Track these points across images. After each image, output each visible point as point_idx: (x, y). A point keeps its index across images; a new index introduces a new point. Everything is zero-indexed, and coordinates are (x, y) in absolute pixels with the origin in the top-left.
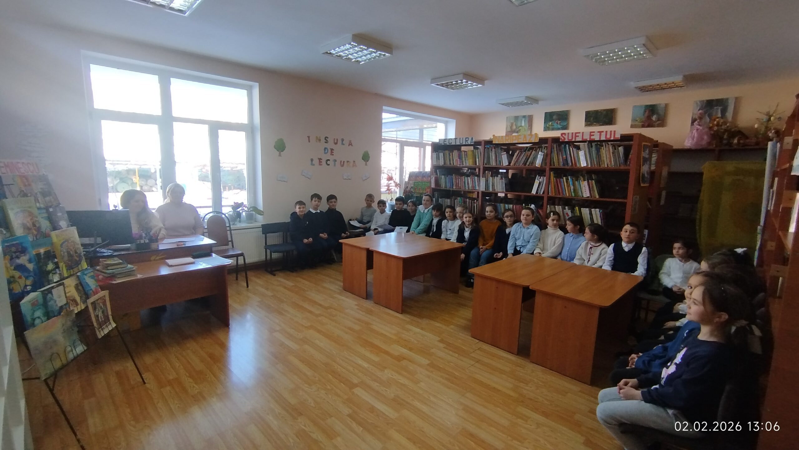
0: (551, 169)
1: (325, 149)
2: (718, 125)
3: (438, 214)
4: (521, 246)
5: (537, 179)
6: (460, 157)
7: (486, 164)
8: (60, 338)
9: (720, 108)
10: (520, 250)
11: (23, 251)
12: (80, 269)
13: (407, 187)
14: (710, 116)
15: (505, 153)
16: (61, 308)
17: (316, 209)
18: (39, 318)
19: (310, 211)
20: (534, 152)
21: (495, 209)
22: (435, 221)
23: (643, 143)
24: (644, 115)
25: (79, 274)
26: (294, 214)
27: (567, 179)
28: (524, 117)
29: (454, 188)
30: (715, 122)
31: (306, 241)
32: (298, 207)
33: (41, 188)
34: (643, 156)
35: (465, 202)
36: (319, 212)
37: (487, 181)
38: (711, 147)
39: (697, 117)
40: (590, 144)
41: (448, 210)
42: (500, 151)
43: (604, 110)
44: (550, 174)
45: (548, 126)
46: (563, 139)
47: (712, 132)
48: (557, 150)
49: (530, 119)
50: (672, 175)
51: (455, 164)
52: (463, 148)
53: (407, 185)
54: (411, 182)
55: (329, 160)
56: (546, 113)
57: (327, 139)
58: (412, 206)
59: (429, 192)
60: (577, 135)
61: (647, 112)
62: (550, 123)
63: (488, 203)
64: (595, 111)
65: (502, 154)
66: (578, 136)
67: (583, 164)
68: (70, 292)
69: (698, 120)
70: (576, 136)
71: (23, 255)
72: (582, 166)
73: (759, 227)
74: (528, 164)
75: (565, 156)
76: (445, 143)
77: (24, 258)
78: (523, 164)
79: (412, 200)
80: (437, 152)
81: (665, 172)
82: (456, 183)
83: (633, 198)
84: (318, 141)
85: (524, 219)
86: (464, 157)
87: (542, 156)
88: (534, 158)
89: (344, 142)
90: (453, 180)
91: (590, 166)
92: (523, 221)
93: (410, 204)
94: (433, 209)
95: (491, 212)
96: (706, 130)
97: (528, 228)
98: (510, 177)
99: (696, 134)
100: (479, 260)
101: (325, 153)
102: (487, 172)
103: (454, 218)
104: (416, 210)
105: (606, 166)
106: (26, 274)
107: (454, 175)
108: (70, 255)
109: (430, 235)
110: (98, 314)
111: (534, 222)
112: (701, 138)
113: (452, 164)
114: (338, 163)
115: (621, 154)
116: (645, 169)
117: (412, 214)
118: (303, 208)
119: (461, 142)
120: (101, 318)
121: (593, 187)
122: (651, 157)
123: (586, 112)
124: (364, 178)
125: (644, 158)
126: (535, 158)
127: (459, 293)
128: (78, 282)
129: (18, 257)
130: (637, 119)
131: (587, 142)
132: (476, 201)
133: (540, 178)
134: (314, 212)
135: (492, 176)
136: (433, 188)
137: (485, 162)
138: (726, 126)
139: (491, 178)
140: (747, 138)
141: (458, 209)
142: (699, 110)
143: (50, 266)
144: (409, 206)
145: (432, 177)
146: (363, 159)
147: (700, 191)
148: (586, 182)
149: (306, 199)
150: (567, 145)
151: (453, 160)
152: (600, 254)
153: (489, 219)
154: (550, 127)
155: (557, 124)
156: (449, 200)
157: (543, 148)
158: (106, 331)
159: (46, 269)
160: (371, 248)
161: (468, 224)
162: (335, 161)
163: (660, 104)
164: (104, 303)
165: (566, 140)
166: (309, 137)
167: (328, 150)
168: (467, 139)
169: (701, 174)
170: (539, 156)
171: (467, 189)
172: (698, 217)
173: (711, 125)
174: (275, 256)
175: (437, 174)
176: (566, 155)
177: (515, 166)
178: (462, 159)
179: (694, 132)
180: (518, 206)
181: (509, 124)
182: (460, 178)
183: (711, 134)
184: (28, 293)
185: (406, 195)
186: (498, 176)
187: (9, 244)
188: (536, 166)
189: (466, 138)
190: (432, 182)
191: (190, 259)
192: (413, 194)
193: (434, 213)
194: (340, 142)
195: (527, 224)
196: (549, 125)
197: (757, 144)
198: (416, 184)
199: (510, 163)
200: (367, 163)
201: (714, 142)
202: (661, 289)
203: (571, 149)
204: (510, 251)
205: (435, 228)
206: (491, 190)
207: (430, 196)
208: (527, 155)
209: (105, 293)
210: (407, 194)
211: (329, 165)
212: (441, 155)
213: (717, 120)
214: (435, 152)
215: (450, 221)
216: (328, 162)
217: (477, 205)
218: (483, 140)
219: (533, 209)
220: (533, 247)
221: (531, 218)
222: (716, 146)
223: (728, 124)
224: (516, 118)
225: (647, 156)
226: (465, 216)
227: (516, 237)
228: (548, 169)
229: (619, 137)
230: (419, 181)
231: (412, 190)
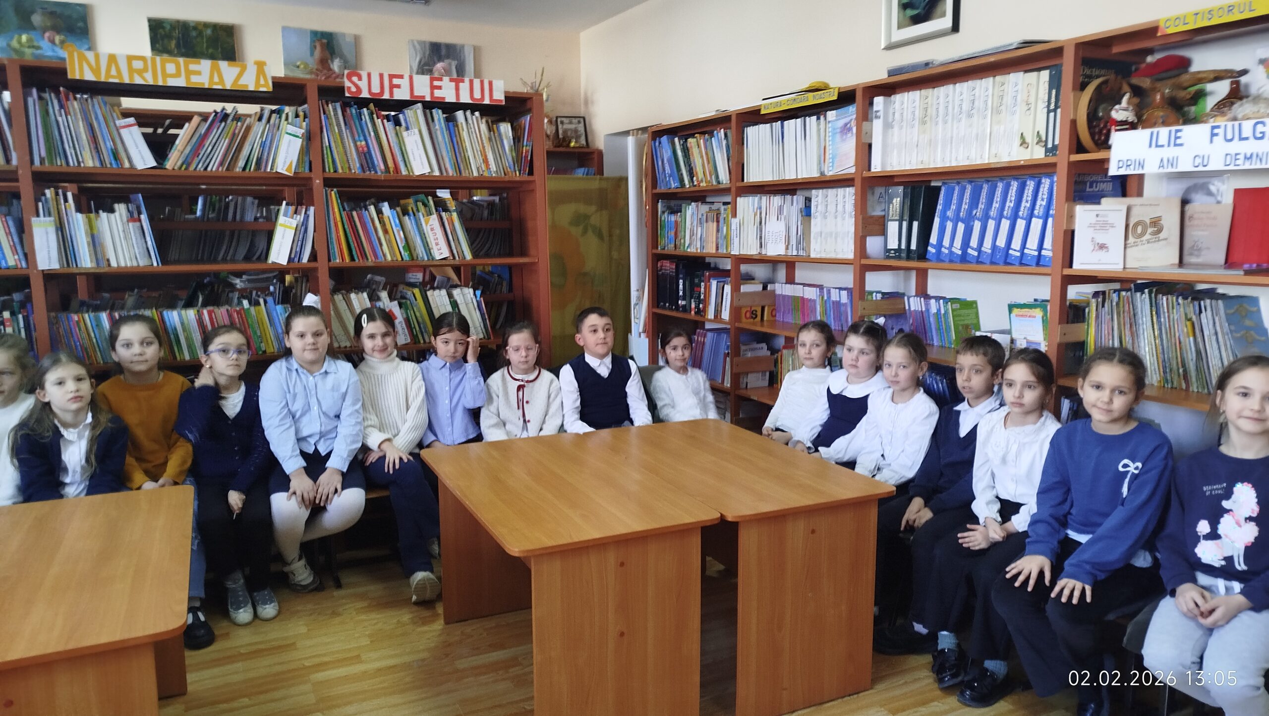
0: (329, 183)
4: (318, 437)
7: (43, 163)
10: (316, 450)
20: (257, 125)
27: (379, 212)
40: (428, 113)
42: (102, 111)
44: (327, 200)
48: (339, 127)
65: (118, 122)
67: (417, 167)
70: (392, 87)
72: (413, 173)
74: (241, 163)
75: (363, 143)
78: (221, 164)
85: (308, 347)
88: (265, 146)
91: (436, 171)
92: (305, 356)
97: (325, 373)
102: (49, 193)
105: (476, 170)
115: (506, 142)
121: (454, 230)
126: (270, 145)
131: (424, 104)
133: (295, 213)
137: (40, 152)
139: (79, 216)
148: (435, 217)
150: (366, 111)
153: (139, 373)
161: (76, 411)
165: (365, 94)
170: (286, 138)
176: (365, 139)
177: (192, 172)
186: (112, 210)
188: (279, 169)
195: (318, 361)
199: (162, 160)
203: (379, 121)
204: (290, 462)
206: (89, 263)
221: (325, 340)
227: (294, 410)
228: (318, 183)
229: (503, 98)
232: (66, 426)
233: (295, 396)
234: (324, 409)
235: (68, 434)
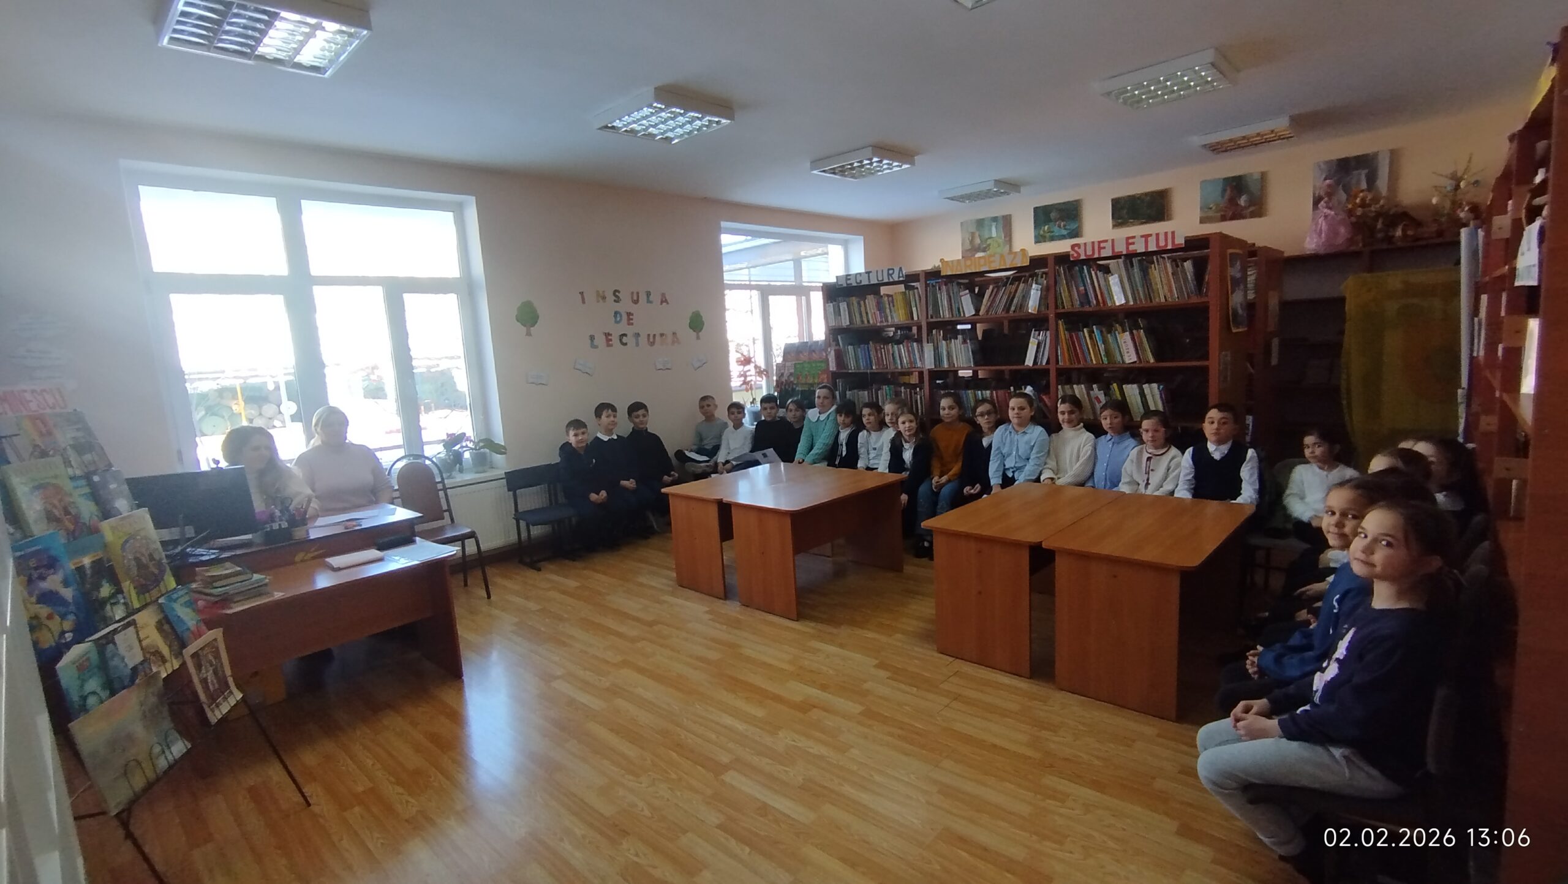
0: (1059, 316)
1: (616, 313)
2: (1363, 205)
3: (848, 420)
4: (1015, 469)
5: (1034, 337)
6: (880, 307)
7: (932, 317)
8: (139, 730)
9: (1363, 173)
10: (1013, 476)
11: (52, 564)
13: (782, 375)
14: (1346, 189)
15: (967, 291)
16: (135, 669)
17: (609, 432)
18: (94, 693)
19: (597, 438)
20: (1022, 285)
21: (959, 402)
22: (844, 436)
23: (1230, 251)
24: (1223, 197)
25: (161, 601)
26: (566, 448)
27: (1091, 332)
28: (995, 219)
29: (874, 367)
30: (1358, 201)
31: (593, 497)
32: (572, 433)
33: (74, 438)
34: (1231, 276)
35: (897, 394)
36: (615, 437)
37: (936, 349)
38: (1353, 248)
39: (1322, 193)
40: (1128, 261)
41: (866, 411)
42: (956, 288)
43: (1146, 194)
44: (1057, 325)
45: (1042, 232)
46: (1075, 255)
47: (1353, 219)
48: (1066, 280)
49: (1006, 223)
50: (1285, 305)
51: (871, 322)
52: (884, 290)
53: (782, 371)
54: (788, 364)
55: (625, 335)
56: (1036, 209)
57: (617, 294)
58: (796, 410)
59: (825, 379)
60: (1102, 245)
61: (1228, 192)
62: (1046, 227)
63: (942, 392)
64: (1129, 196)
65: (961, 294)
66: (1104, 248)
67: (1119, 300)
68: (148, 637)
69: (1326, 199)
70: (1100, 248)
71: (52, 571)
72: (1117, 304)
73: (1460, 391)
74: (1013, 308)
75: (1083, 288)
76: (849, 282)
77: (55, 577)
78: (1003, 310)
79: (795, 399)
80: (835, 301)
81: (1273, 302)
82: (878, 358)
83: (1219, 356)
84: (600, 299)
85: (1016, 416)
86: (887, 306)
87: (1039, 292)
88: (1024, 296)
89: (651, 298)
90: (871, 353)
91: (1132, 303)
92: (1014, 421)
94: (838, 411)
95: (951, 408)
96: (1342, 216)
97: (1025, 433)
98: (980, 338)
99: (1324, 224)
100: (935, 504)
101: (617, 322)
102: (934, 331)
103: (881, 425)
104: (803, 418)
105: (1163, 300)
106: (62, 609)
107: (871, 343)
108: (140, 566)
109: (837, 463)
110: (205, 676)
111: (1035, 420)
112: (1333, 231)
113: (866, 322)
114: (643, 340)
115: (1188, 274)
116: (1237, 299)
117: (797, 427)
118: (583, 433)
119: (880, 279)
120: (213, 685)
121: (1141, 343)
122: (1245, 276)
123: (1113, 200)
124: (697, 365)
125: (1233, 278)
126: (1026, 297)
127: (904, 571)
128: (161, 616)
129: (42, 578)
130: (1211, 206)
131: (1123, 257)
132: (918, 389)
133: (1039, 335)
134: (606, 438)
135: (945, 338)
136: (833, 373)
137: (930, 312)
138: (1378, 206)
139: (944, 342)
140: (1418, 224)
141: (888, 408)
142: (1325, 179)
143: (106, 590)
144: (791, 411)
145: (829, 350)
146: (691, 328)
147: (1342, 332)
148: (1128, 333)
149: (588, 417)
150: (1085, 267)
151: (867, 313)
152: (1168, 470)
153: (947, 423)
154: (1048, 235)
155: (1059, 226)
156: (866, 392)
157: (1040, 276)
159: (97, 596)
160: (727, 499)
161: (909, 436)
162: (637, 335)
163: (1251, 174)
164: (217, 655)
165: (1083, 257)
166: (582, 293)
167: (621, 316)
168: (891, 272)
169: (1342, 300)
170: (1033, 292)
171: (900, 367)
172: (1343, 384)
173: (1350, 206)
175: (838, 344)
176: (1085, 286)
177: (988, 316)
178: (885, 312)
179: (1320, 220)
180: (1001, 392)
181: (968, 236)
182: (884, 348)
183: (1352, 223)
184: (68, 646)
185: (781, 388)
186: (957, 338)
187: (23, 553)
188: (1030, 311)
189: (889, 270)
190: (830, 359)
191: (373, 553)
192: (794, 386)
193: (840, 419)
194: (643, 298)
195: (1022, 424)
196: (1044, 231)
197: (1440, 234)
198: (798, 366)
199: (977, 310)
200: (700, 333)
201: (1360, 237)
202: (1290, 526)
203: (1093, 273)
204: (995, 480)
205: (844, 449)
206: (946, 365)
207: (829, 388)
208: (1010, 293)
209: (216, 634)
210: (783, 387)
211: (626, 344)
212: (843, 306)
213: (1361, 194)
214: (831, 302)
215: (872, 432)
216: (625, 340)
217: (921, 398)
218: (923, 271)
219: (1031, 394)
220: (1036, 467)
221: (1027, 412)
222: (1364, 246)
223: (1382, 202)
224: (980, 223)
225: (1238, 275)
226: (901, 420)
227: (1003, 452)
228: (1052, 316)
229: (1183, 242)
230: (805, 362)
231: (792, 379)
232: (906, 442)
233: (1004, 444)
234: (1020, 453)
235: (906, 446)
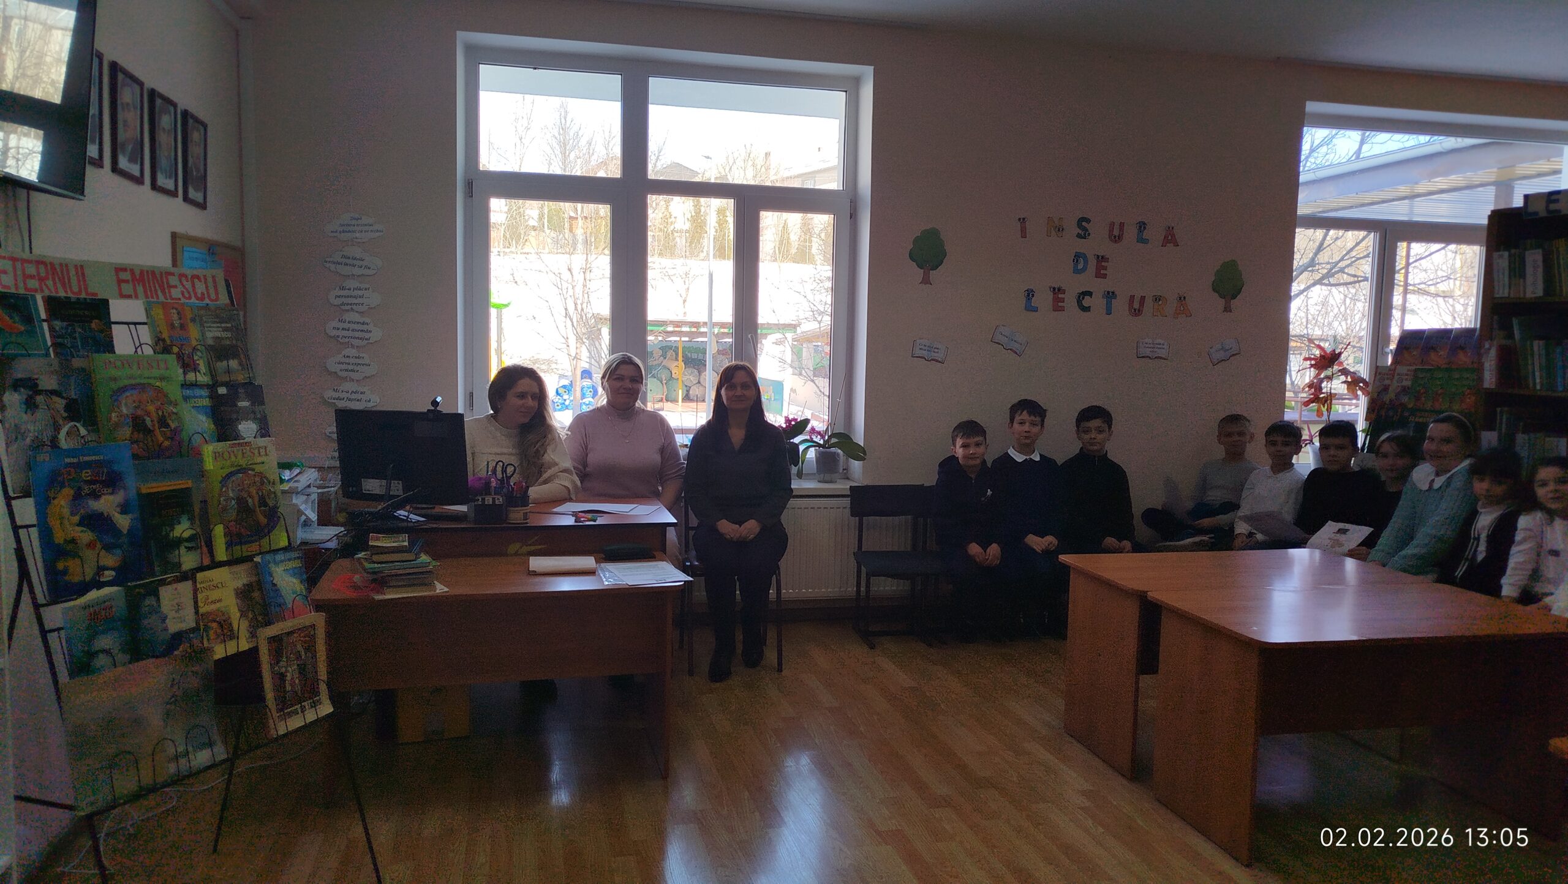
1: (1077, 256)
11: (113, 481)
12: (266, 548)
13: (1386, 389)
16: (178, 637)
17: (1026, 447)
18: (107, 652)
19: (1007, 456)
22: (1485, 520)
25: (257, 559)
26: (949, 465)
32: (959, 442)
36: (1037, 459)
53: (1387, 382)
54: (1402, 369)
55: (1090, 294)
57: (1084, 224)
68: (220, 601)
71: (110, 490)
76: (1553, 207)
77: (111, 498)
80: (1517, 247)
84: (1053, 233)
89: (1146, 234)
93: (1387, 448)
94: (1475, 471)
101: (1076, 271)
106: (109, 539)
108: (243, 507)
109: (1459, 572)
110: (283, 670)
114: (1120, 305)
117: (1393, 489)
118: (978, 445)
120: (292, 685)
124: (1221, 355)
128: (254, 579)
129: (96, 496)
134: (1019, 458)
136: (1489, 393)
143: (183, 529)
144: (1385, 456)
145: (1487, 346)
146: (1214, 290)
149: (993, 418)
158: (295, 723)
159: (167, 535)
160: (1156, 596)
162: (1110, 296)
164: (310, 648)
166: (1023, 221)
167: (1086, 262)
174: (885, 586)
175: (1511, 336)
185: (1379, 416)
187: (75, 460)
190: (1484, 368)
192: (1407, 414)
193: (1481, 486)
194: (1131, 233)
198: (1423, 375)
200: (1234, 303)
205: (1482, 547)
209: (318, 619)
211: (1086, 309)
212: (1535, 257)
214: (1507, 249)
216: (1087, 302)
230: (1439, 368)
231: (1405, 399)
